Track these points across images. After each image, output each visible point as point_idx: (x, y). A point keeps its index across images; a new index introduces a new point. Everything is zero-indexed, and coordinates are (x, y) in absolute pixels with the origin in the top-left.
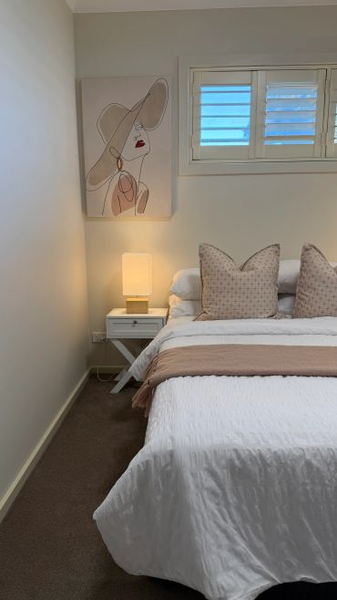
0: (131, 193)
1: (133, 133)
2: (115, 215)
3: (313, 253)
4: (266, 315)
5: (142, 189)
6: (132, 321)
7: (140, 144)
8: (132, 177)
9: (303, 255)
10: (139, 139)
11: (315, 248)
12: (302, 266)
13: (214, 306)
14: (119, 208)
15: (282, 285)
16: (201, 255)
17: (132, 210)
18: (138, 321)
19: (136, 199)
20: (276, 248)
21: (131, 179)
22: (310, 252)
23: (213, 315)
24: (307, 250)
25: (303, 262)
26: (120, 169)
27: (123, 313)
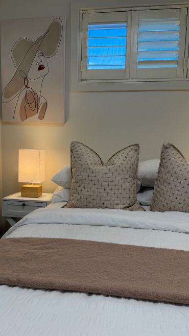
0: (34, 103)
1: (37, 60)
2: (23, 120)
3: (171, 151)
4: (122, 206)
5: (42, 101)
6: (21, 203)
7: (41, 68)
8: (34, 92)
9: (162, 153)
10: (40, 64)
11: (174, 147)
12: (161, 162)
13: (77, 196)
14: (25, 115)
15: (144, 179)
16: (71, 151)
17: (35, 117)
18: (27, 204)
19: (38, 109)
20: (136, 148)
21: (34, 93)
22: (169, 150)
23: (75, 203)
24: (166, 148)
25: (162, 158)
26: (26, 87)
27: (19, 197)
